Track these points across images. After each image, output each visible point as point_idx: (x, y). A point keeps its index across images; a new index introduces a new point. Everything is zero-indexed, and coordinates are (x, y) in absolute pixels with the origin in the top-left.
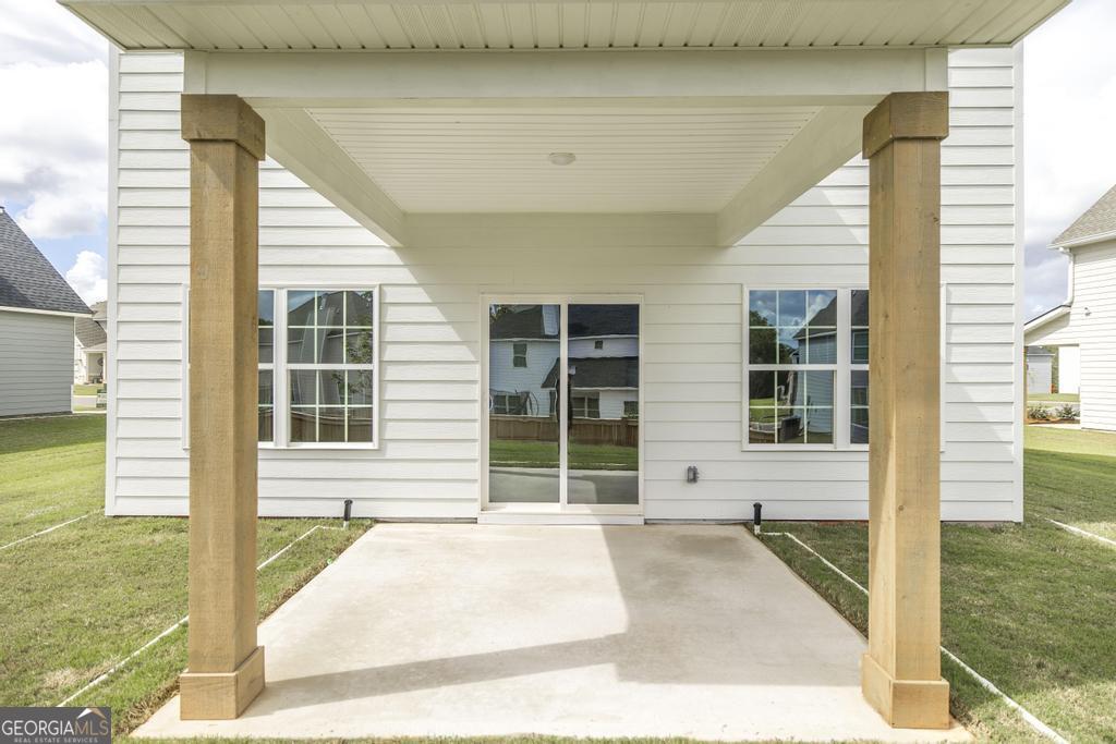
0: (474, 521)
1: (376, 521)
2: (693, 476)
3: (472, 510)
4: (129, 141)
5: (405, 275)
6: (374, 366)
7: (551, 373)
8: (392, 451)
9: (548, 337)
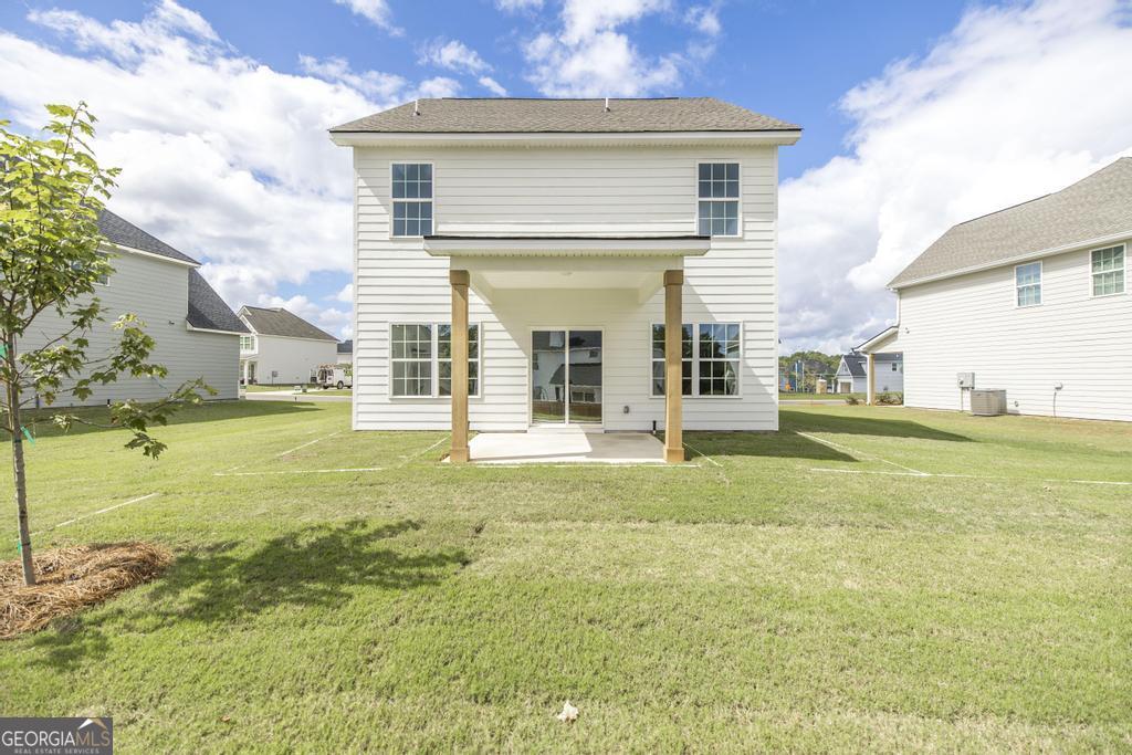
0: (526, 432)
1: (479, 432)
2: (627, 410)
3: (525, 427)
4: (363, 255)
5: (493, 317)
6: (479, 360)
7: (559, 370)
8: (487, 400)
9: (552, 348)
